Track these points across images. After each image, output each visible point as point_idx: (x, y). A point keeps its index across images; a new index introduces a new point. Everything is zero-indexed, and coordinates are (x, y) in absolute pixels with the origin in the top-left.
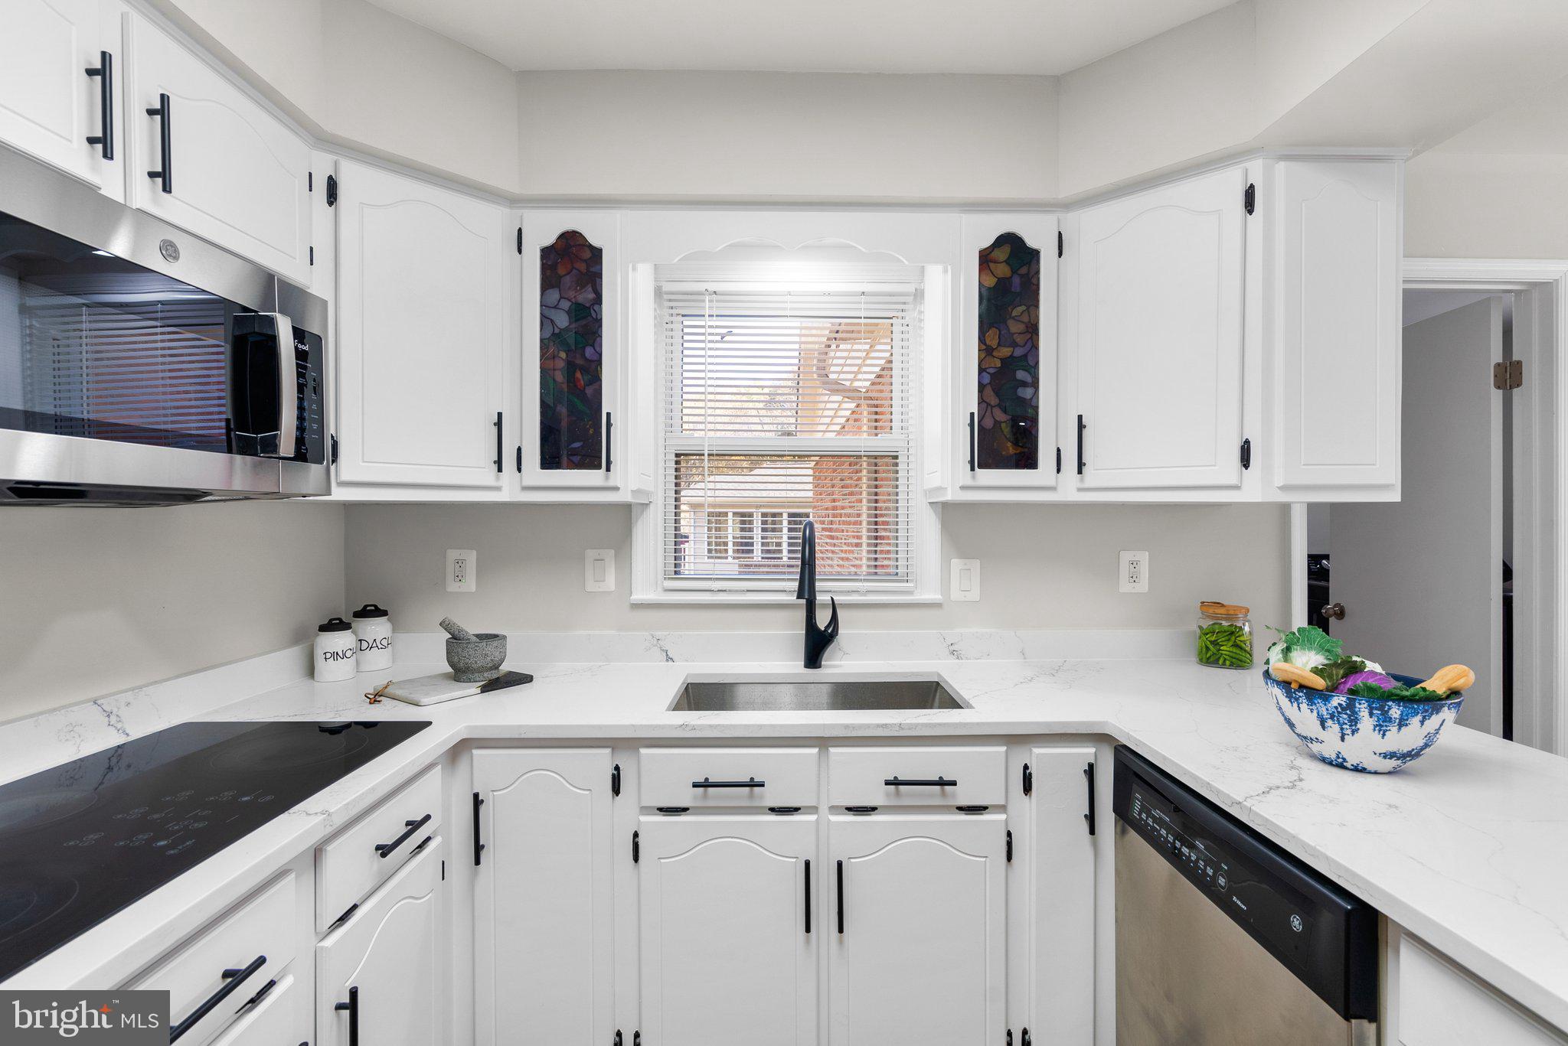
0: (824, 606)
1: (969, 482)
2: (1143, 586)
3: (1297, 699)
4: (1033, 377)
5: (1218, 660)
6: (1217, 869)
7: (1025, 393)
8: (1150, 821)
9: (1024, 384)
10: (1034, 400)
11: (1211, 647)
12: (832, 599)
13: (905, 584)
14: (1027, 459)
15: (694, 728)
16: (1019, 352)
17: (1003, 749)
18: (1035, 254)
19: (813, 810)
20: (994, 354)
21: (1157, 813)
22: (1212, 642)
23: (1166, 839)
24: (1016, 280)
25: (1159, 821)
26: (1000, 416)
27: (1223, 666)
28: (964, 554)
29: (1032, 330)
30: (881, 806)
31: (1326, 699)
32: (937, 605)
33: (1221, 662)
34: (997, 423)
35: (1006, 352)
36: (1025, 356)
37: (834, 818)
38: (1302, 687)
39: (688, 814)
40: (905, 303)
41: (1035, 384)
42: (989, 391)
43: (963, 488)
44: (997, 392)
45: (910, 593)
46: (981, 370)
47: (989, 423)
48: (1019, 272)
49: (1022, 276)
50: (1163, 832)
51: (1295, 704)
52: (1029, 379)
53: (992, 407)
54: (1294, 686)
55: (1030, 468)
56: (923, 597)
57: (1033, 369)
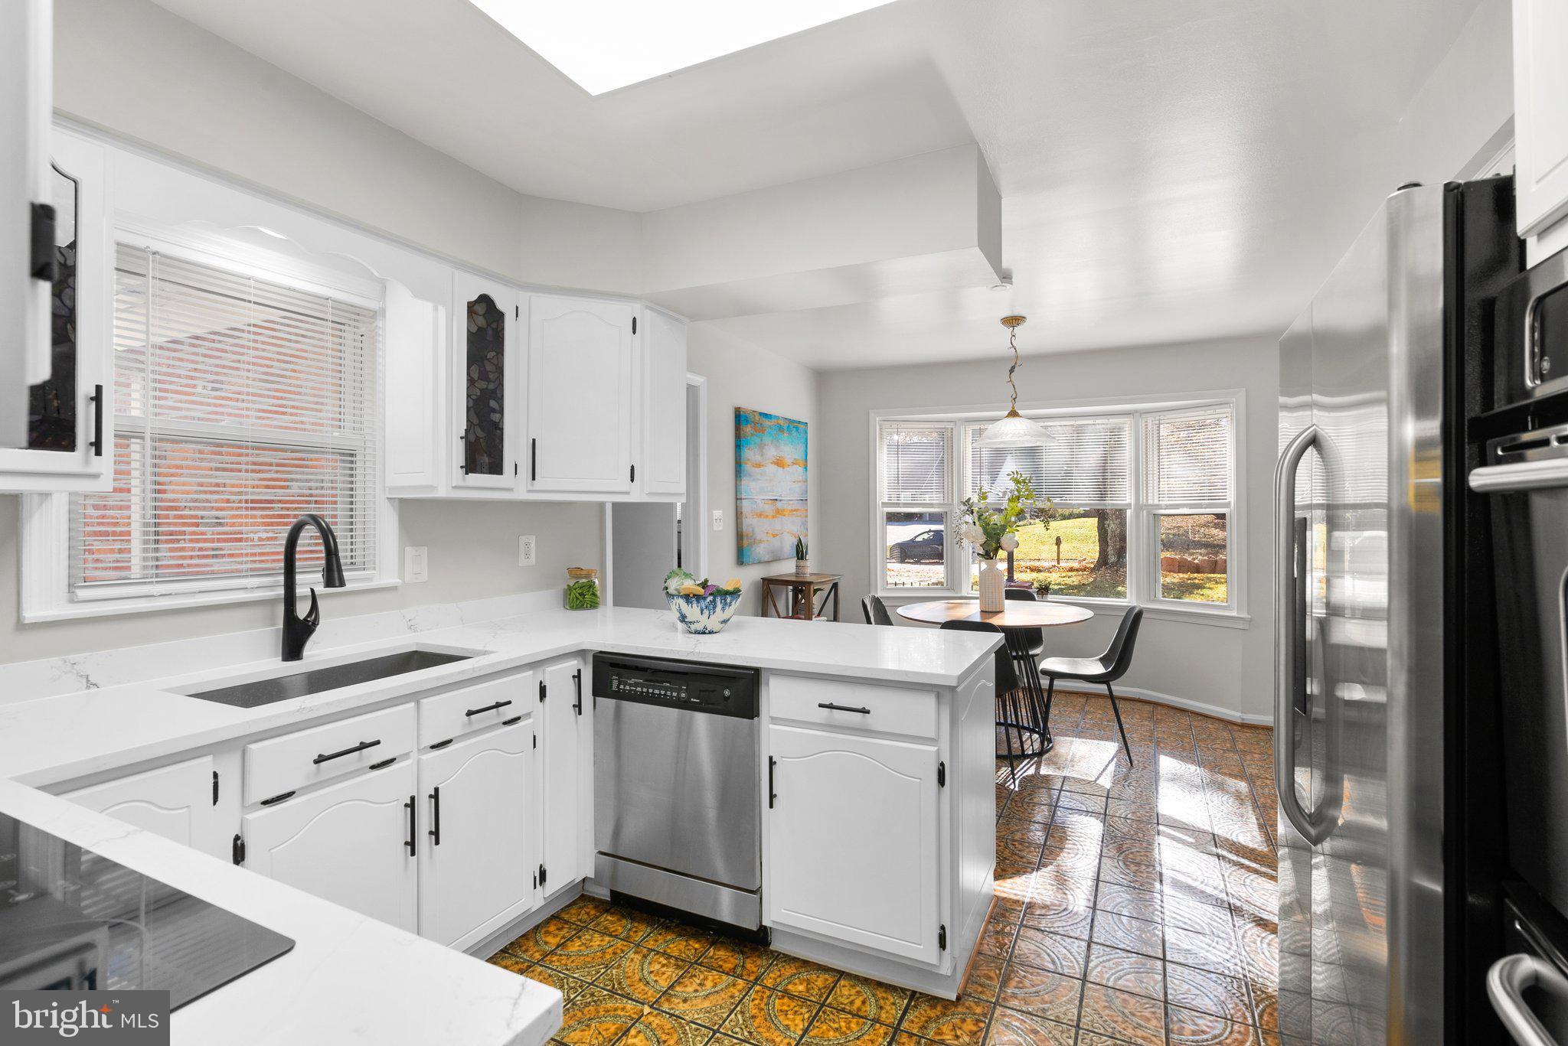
0: (304, 597)
1: (461, 484)
2: (533, 560)
3: (691, 603)
4: (500, 407)
5: (583, 605)
6: (679, 691)
7: (495, 417)
8: (628, 688)
9: (494, 411)
10: (501, 423)
11: (580, 597)
12: (312, 591)
13: (363, 572)
14: (496, 468)
15: (311, 710)
16: (491, 386)
17: (531, 672)
18: (501, 315)
19: (406, 756)
20: (476, 384)
21: (632, 681)
22: (580, 594)
23: (642, 692)
24: (490, 332)
25: (636, 685)
26: (480, 433)
27: (587, 608)
28: (416, 543)
29: (500, 370)
30: (455, 738)
31: (705, 599)
32: (394, 588)
33: (585, 606)
34: (478, 439)
35: (483, 384)
36: (495, 389)
37: (424, 757)
38: (694, 595)
39: (294, 797)
40: (358, 314)
41: (501, 411)
42: (472, 410)
43: (455, 488)
44: (477, 414)
45: (369, 579)
46: (468, 396)
47: (472, 438)
48: (492, 325)
49: (493, 329)
50: (639, 689)
51: (690, 605)
52: (497, 408)
53: (475, 425)
54: (691, 595)
55: (497, 474)
56: (382, 582)
57: (500, 400)
